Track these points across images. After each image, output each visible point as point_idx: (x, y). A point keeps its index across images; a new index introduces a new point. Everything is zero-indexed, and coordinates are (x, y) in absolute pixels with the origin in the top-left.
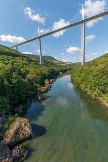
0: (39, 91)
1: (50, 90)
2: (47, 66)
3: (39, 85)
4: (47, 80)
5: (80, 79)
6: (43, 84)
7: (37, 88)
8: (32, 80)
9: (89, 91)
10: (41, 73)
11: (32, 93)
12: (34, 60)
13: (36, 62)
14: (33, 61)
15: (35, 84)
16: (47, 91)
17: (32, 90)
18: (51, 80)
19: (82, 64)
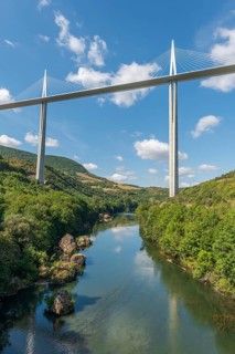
0: (47, 277)
1: (81, 274)
2: (59, 189)
3: (44, 254)
4: (68, 237)
5: (184, 240)
6: (54, 251)
7: (38, 264)
8: (22, 236)
9: (223, 282)
10: (48, 213)
11: (22, 284)
12: (18, 164)
13: (23, 171)
14: (14, 169)
15: (31, 249)
16: (72, 279)
17: (20, 272)
18: (81, 239)
19: (172, 194)
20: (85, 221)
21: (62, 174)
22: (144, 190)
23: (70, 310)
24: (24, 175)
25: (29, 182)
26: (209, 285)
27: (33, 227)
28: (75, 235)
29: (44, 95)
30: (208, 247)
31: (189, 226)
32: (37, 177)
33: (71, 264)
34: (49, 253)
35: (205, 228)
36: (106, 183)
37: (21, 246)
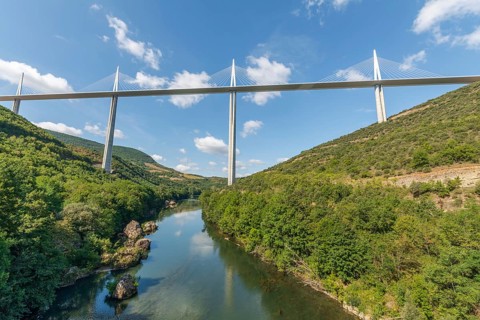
0: (110, 264)
1: (146, 258)
2: (127, 178)
3: (107, 241)
4: (134, 223)
6: (118, 237)
7: (100, 252)
8: (83, 224)
9: (268, 253)
10: (114, 201)
11: (82, 273)
12: (82, 153)
13: (87, 160)
14: (78, 158)
15: (93, 238)
16: (136, 263)
17: (79, 261)
18: (147, 225)
19: (230, 183)
20: (151, 207)
21: (129, 164)
22: (207, 179)
23: (133, 293)
24: (89, 164)
25: (94, 170)
26: (258, 256)
27: (96, 215)
28: (141, 221)
29: (115, 89)
30: (257, 226)
31: (244, 209)
32: (103, 166)
33: (135, 249)
34: (113, 240)
35: (255, 210)
36: (173, 173)
37: (82, 235)
